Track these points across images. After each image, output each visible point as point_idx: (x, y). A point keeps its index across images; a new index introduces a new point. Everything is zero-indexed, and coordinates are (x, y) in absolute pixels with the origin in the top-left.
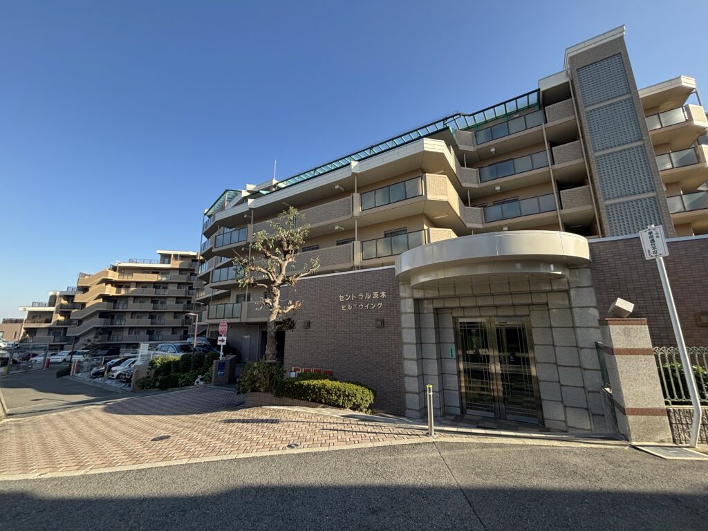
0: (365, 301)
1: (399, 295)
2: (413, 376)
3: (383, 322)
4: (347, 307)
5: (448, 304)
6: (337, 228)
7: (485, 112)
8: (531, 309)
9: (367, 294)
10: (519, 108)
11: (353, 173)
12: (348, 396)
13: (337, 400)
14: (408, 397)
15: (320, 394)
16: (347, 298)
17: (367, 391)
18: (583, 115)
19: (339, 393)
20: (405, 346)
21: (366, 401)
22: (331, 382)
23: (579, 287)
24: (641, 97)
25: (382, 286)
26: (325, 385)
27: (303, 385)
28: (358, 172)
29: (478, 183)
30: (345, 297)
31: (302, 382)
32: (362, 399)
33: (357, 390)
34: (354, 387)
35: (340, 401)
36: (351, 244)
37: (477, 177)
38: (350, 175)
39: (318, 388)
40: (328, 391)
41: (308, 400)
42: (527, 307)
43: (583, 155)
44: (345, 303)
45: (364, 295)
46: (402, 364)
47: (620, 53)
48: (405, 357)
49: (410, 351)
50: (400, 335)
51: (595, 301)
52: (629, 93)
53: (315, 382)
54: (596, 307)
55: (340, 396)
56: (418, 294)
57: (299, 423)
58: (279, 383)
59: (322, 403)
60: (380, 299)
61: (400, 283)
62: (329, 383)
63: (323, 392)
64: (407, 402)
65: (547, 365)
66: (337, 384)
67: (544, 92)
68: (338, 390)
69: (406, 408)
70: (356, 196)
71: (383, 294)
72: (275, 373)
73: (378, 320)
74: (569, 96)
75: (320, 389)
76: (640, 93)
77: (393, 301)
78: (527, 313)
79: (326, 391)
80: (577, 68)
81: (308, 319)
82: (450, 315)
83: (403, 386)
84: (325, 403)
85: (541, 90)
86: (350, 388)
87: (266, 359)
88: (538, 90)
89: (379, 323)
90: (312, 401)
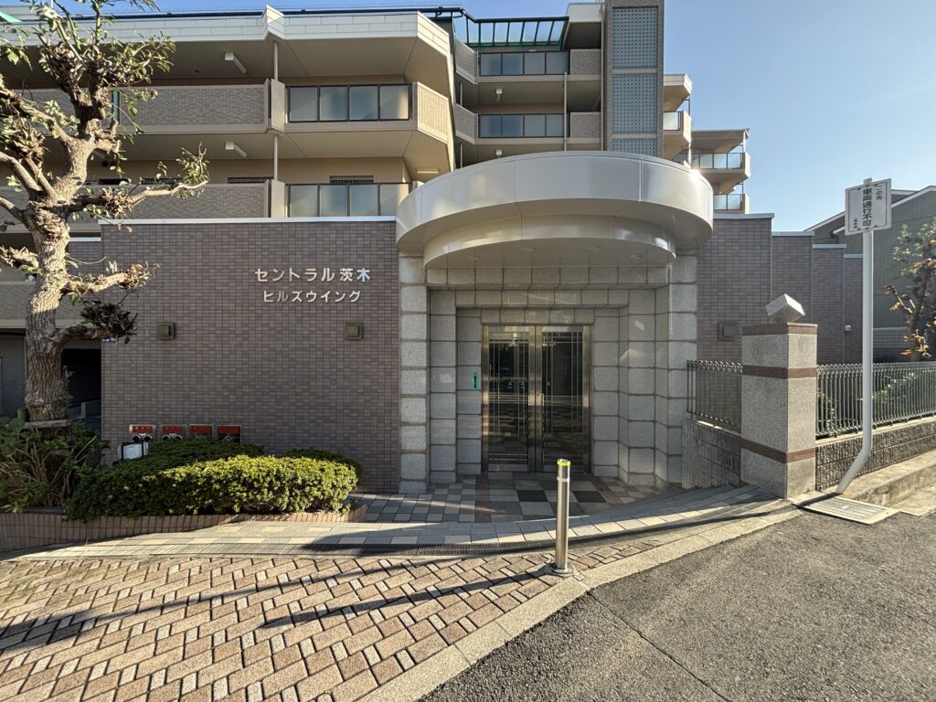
0: (320, 286)
1: (397, 277)
2: (418, 424)
3: (361, 330)
4: (275, 296)
5: (483, 300)
6: (230, 147)
7: (497, 24)
8: (596, 314)
9: (326, 271)
10: (537, 40)
11: (270, 34)
12: (302, 487)
13: (275, 500)
14: (405, 460)
15: (227, 494)
16: (276, 275)
17: (344, 468)
18: (609, 78)
19: (279, 483)
20: (405, 374)
21: (344, 487)
22: (254, 461)
23: (681, 283)
24: (665, 84)
25: (362, 256)
26: (240, 472)
27: (171, 481)
28: (283, 37)
29: (475, 138)
30: (271, 275)
31: (168, 473)
32: (334, 486)
33: (322, 470)
34: (313, 465)
35: (284, 501)
36: (265, 186)
37: (475, 127)
38: (263, 38)
39: (219, 481)
40: (249, 485)
41: (190, 513)
42: (592, 312)
43: (600, 133)
44: (270, 286)
45: (320, 272)
46: (397, 405)
47: (657, 7)
48: (404, 392)
49: (413, 382)
50: (396, 353)
51: (695, 304)
52: (656, 67)
53: (209, 467)
54: (695, 313)
55: (282, 490)
56: (436, 280)
57: (171, 615)
58: (82, 484)
59: (232, 512)
60: (356, 283)
61: (401, 254)
62: (248, 465)
63: (236, 488)
64: (403, 470)
65: (606, 394)
66: (270, 463)
67: (572, 24)
68: (278, 478)
69: (401, 479)
70: (278, 88)
71: (364, 273)
72: (68, 454)
73: (349, 324)
74: (597, 45)
75: (225, 483)
76: (665, 79)
77: (385, 291)
78: (591, 321)
79: (244, 484)
80: (614, 5)
81: (169, 318)
82: (478, 320)
83: (397, 442)
84: (243, 511)
85: (570, 21)
86: (305, 467)
87: (27, 419)
88: (566, 19)
89: (353, 331)
90: (200, 513)
